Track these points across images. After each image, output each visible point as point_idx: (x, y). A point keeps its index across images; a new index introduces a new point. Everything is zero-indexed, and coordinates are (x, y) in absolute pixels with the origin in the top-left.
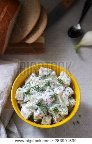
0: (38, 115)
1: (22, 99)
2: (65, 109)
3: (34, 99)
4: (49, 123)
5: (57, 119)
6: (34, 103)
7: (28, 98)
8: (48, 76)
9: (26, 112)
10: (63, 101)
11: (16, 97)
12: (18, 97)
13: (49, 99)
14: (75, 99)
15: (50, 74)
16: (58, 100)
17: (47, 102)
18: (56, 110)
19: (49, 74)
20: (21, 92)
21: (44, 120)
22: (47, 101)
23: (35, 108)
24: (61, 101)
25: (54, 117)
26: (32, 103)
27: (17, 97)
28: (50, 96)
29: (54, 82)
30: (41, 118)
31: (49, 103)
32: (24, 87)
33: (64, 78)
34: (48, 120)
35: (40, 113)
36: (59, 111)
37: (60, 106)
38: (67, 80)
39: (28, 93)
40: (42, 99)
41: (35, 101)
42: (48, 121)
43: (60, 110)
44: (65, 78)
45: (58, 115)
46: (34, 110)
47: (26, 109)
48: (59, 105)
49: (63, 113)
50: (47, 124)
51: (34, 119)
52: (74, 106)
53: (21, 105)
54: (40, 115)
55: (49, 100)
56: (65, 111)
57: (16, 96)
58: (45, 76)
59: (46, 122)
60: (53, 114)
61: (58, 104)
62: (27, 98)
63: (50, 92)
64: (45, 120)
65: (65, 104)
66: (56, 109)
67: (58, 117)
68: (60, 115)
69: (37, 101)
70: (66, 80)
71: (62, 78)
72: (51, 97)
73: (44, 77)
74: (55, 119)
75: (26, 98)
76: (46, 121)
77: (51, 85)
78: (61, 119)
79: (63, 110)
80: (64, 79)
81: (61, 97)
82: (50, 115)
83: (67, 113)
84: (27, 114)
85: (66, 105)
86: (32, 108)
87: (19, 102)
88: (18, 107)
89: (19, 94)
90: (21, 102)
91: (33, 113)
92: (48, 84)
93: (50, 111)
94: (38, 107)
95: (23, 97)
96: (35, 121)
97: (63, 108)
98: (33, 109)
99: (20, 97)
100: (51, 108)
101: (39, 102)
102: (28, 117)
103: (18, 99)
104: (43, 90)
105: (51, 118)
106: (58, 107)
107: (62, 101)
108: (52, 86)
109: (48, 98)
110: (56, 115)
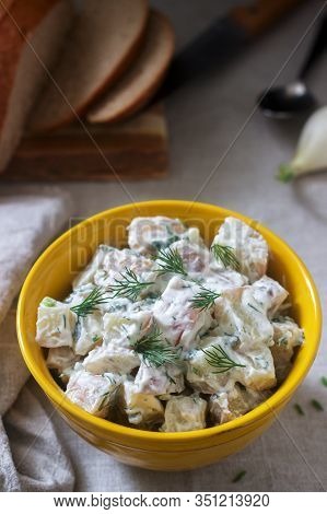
0: (145, 387)
1: (68, 342)
2: (259, 356)
3: (119, 325)
4: (197, 424)
5: (232, 404)
6: (119, 341)
7: (94, 331)
8: (167, 246)
10: (248, 321)
11: (38, 337)
12: (49, 334)
13: (183, 316)
15: (175, 239)
16: (226, 319)
17: (176, 332)
18: (219, 362)
19: (171, 237)
21: (173, 412)
22: (175, 328)
23: (126, 363)
24: (237, 321)
25: (214, 399)
26: (111, 345)
27: (44, 334)
28: (189, 304)
29: (196, 255)
30: (158, 408)
31: (188, 334)
34: (192, 410)
35: (153, 380)
36: (235, 365)
37: (235, 345)
38: (254, 248)
39: (89, 308)
40: (155, 320)
41: (122, 332)
42: (193, 416)
43: (241, 360)
45: (231, 385)
46: (124, 376)
48: (232, 339)
49: (255, 374)
50: (186, 427)
51: (128, 411)
52: (297, 349)
53: (65, 371)
54: (153, 387)
55: (186, 319)
56: (262, 362)
57: (39, 332)
58: (157, 244)
59: (181, 420)
60: (212, 380)
61: (226, 337)
62: (90, 328)
63: (184, 287)
64: (177, 412)
65: (256, 333)
66: (220, 355)
67: (235, 394)
68: (240, 386)
69: (132, 329)
71: (231, 240)
72: (191, 307)
74: (223, 405)
75: (83, 331)
76: (183, 414)
77: (185, 266)
78: (246, 405)
79: (253, 357)
80: (240, 245)
81: (237, 307)
83: (271, 371)
84: (96, 391)
85: (263, 337)
86: (112, 365)
87: (54, 359)
89: (52, 322)
91: (121, 387)
92: (175, 263)
93: (198, 371)
94: (141, 356)
95: (68, 332)
96: (131, 420)
97: (251, 350)
98: (117, 371)
99: (57, 334)
100: (198, 357)
101: (143, 333)
102: (98, 400)
103: (49, 345)
104: (152, 296)
105: (201, 401)
106: (228, 350)
107: (245, 321)
108: (192, 273)
109: (181, 313)
110: (223, 385)
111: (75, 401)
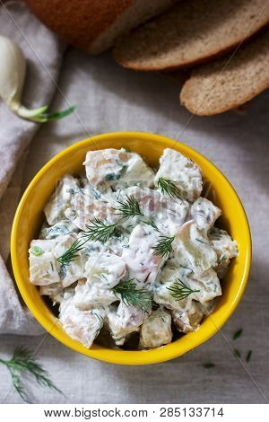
0: (128, 324)
1: (57, 279)
2: (209, 281)
3: (99, 273)
4: (167, 338)
5: (192, 318)
6: (100, 285)
7: (79, 274)
8: (119, 177)
9: (84, 321)
10: (198, 255)
11: (31, 279)
12: (41, 277)
13: (149, 262)
14: (229, 233)
15: (125, 167)
16: (180, 254)
17: (145, 275)
18: (180, 291)
19: (121, 169)
20: (48, 255)
21: (148, 332)
22: (144, 271)
23: (107, 300)
24: (191, 258)
25: (178, 316)
26: (94, 288)
27: (37, 276)
28: (152, 251)
29: (148, 197)
30: (137, 330)
31: (153, 276)
32: (51, 234)
33: (178, 173)
34: (161, 328)
35: (133, 316)
36: (192, 291)
37: (190, 276)
38: (190, 178)
39: (72, 254)
40: (127, 268)
41: (103, 279)
42: (164, 334)
43: (194, 286)
44: (182, 170)
45: (189, 305)
46: (108, 309)
47: (77, 311)
48: (187, 271)
49: (207, 296)
50: (160, 342)
51: (114, 337)
52: (233, 260)
53: (57, 299)
54: (133, 323)
55: (152, 264)
56: (212, 286)
57: (32, 276)
58: (110, 177)
59: (154, 337)
60: (175, 305)
61: (181, 269)
62: (74, 271)
63: (146, 235)
64: (151, 332)
65: (205, 263)
66: (180, 287)
67: (192, 311)
68: (195, 302)
69: (111, 278)
70: (185, 179)
71: (173, 174)
72: (154, 254)
73: (110, 183)
74: (185, 321)
75: (68, 273)
76: (157, 333)
77: (141, 208)
78: (201, 315)
79: (205, 283)
80: (180, 177)
81: (188, 245)
82: (162, 308)
83: (219, 292)
84: (90, 329)
85: (210, 265)
86: (98, 303)
87: (46, 292)
88: (47, 310)
89: (42, 267)
90: (55, 290)
91: (106, 318)
92: (133, 208)
93: (162, 298)
94: (119, 296)
95: (56, 274)
96: (117, 343)
97: (203, 277)
98: (101, 307)
99: (48, 276)
100: (163, 290)
101: (119, 279)
102: (92, 338)
103: (41, 284)
104: (117, 232)
105: (168, 319)
106: (185, 280)
107: (196, 257)
108: (146, 212)
109: (147, 259)
110: (184, 307)
111: (73, 337)
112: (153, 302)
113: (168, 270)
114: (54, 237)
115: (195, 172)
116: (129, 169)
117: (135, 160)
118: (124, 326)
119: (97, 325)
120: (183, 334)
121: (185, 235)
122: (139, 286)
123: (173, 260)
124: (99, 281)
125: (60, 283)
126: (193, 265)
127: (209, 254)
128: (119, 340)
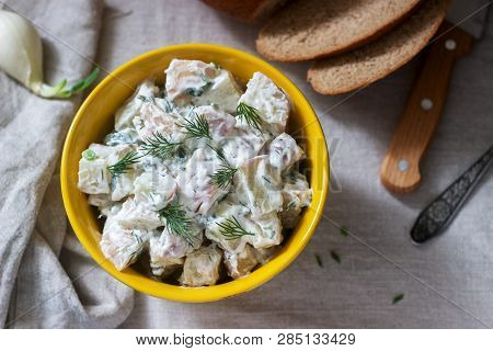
0: (167, 253)
1: (105, 190)
2: (268, 226)
3: (147, 191)
4: (210, 279)
5: (242, 264)
6: (146, 205)
7: (127, 189)
8: (200, 94)
9: (122, 241)
10: (260, 195)
11: (79, 185)
12: (89, 183)
13: (203, 190)
15: (210, 84)
16: (241, 190)
17: (197, 203)
18: (232, 230)
19: (204, 84)
20: (100, 162)
21: (191, 268)
22: (196, 199)
23: (152, 224)
24: (250, 196)
25: (227, 256)
26: (140, 207)
27: (85, 182)
28: (208, 179)
29: (221, 120)
30: (179, 262)
31: (205, 206)
32: (113, 141)
33: (263, 101)
34: (206, 268)
35: (174, 246)
36: (246, 233)
37: (248, 215)
38: (275, 109)
39: (125, 166)
40: (177, 192)
41: (150, 199)
42: (207, 273)
43: (250, 228)
44: (268, 99)
45: (241, 247)
46: (151, 233)
47: (118, 228)
48: (245, 210)
49: (263, 242)
50: (202, 281)
51: (152, 265)
52: (304, 209)
53: (104, 212)
54: (173, 254)
55: (205, 193)
56: (269, 232)
57: (81, 181)
58: (191, 92)
59: (197, 275)
60: (225, 244)
61: (240, 206)
62: (123, 185)
63: (206, 160)
64: (193, 268)
65: (266, 206)
66: (233, 226)
67: (244, 255)
68: (250, 245)
69: (158, 200)
70: (269, 108)
71: (257, 101)
72: (210, 183)
73: (189, 96)
74: (233, 264)
75: (118, 185)
76: (199, 271)
77: (210, 130)
78: (255, 262)
79: (262, 226)
80: (264, 106)
82: (214, 245)
83: (276, 240)
84: (125, 250)
85: (271, 209)
86: (141, 224)
87: (94, 202)
88: (90, 221)
89: (91, 174)
90: (104, 202)
91: (148, 242)
92: (202, 128)
93: (213, 233)
94: (164, 220)
95: (105, 184)
96: (155, 272)
97: (260, 219)
98: (145, 229)
99: (96, 184)
100: (214, 225)
101: (167, 203)
102: (126, 260)
103: (89, 192)
104: (182, 152)
105: (216, 259)
106: (241, 219)
107: (257, 196)
108: (217, 137)
109: (201, 187)
110: (234, 248)
111: (107, 256)
112: (204, 237)
113: (225, 204)
114: (115, 144)
115: (282, 104)
116: (214, 87)
117: (222, 79)
118: (161, 255)
119: (135, 247)
120: (230, 279)
121: (251, 169)
122: (189, 215)
123: (233, 195)
124: (146, 200)
125: (110, 194)
126: (252, 204)
127: (274, 196)
128: (157, 269)
